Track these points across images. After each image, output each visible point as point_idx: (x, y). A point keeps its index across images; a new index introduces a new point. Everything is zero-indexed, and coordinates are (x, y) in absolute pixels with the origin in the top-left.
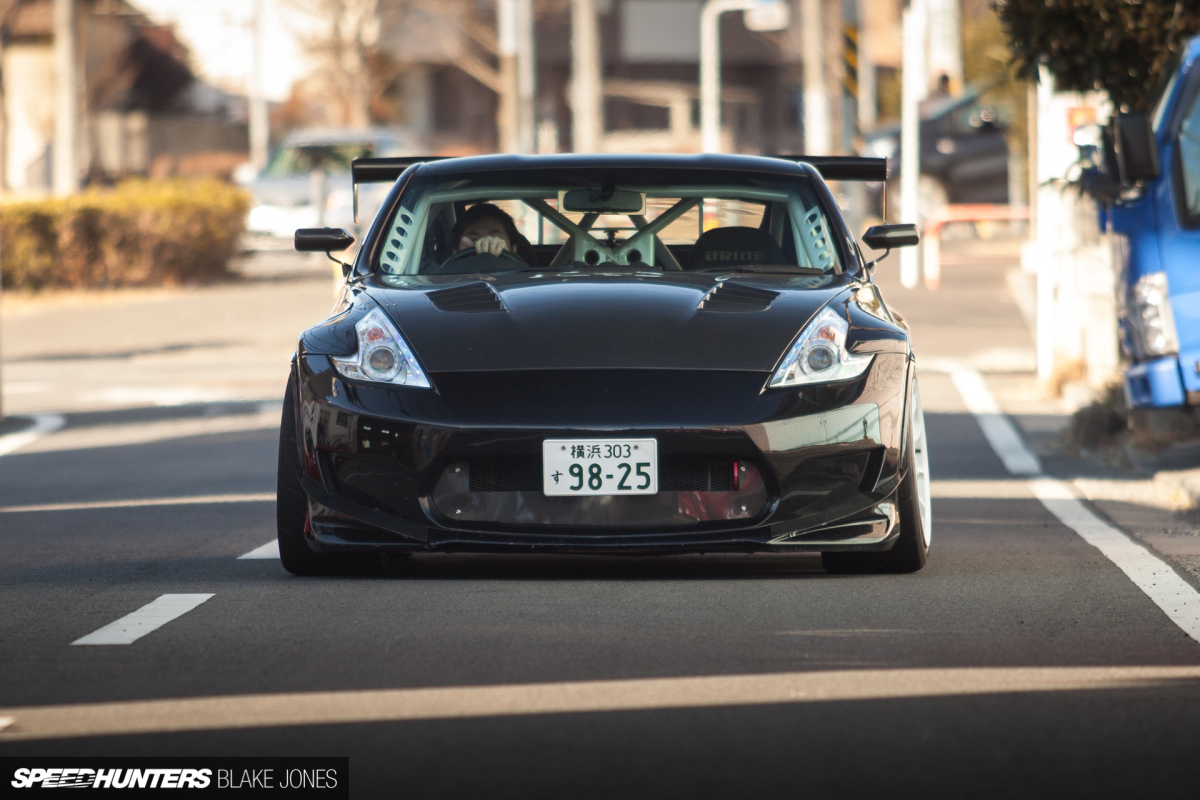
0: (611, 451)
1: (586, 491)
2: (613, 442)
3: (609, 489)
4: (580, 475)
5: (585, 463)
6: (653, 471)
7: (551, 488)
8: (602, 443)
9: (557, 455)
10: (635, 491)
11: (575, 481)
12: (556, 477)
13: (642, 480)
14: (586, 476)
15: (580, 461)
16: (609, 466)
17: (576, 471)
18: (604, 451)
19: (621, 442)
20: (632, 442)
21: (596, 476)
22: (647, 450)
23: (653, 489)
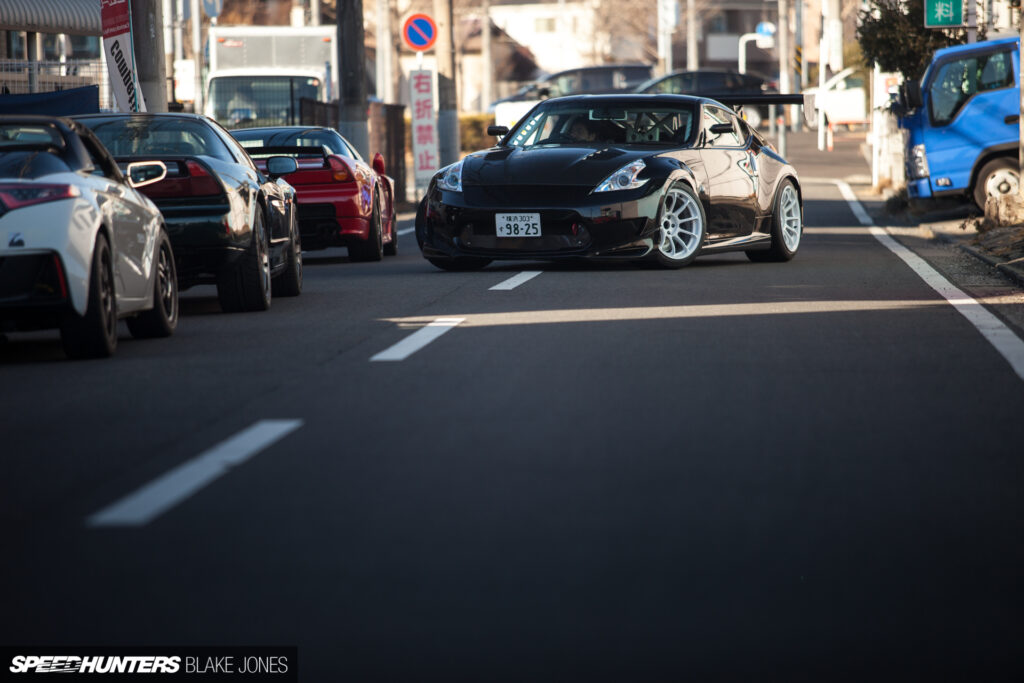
0: (522, 219)
1: (513, 235)
2: (522, 215)
3: (522, 234)
4: (510, 228)
5: (512, 223)
6: (539, 227)
7: (500, 234)
8: (518, 215)
9: (501, 220)
10: (532, 235)
11: (508, 231)
12: (501, 229)
13: (535, 231)
14: (513, 229)
15: (510, 223)
16: (522, 225)
17: (508, 227)
18: (519, 219)
19: (526, 215)
20: (530, 215)
21: (516, 229)
22: (536, 218)
23: (539, 234)
